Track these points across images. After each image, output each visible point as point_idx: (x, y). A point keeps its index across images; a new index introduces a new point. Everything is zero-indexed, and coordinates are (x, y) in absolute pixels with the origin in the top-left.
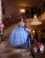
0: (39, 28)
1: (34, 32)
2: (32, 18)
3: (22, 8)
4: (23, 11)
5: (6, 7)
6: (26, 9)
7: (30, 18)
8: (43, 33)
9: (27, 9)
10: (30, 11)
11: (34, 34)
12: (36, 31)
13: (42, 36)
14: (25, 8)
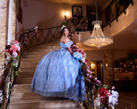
0: (105, 57)
1: (93, 65)
2: (88, 30)
3: (65, 6)
4: (67, 14)
5: (26, 5)
6: (75, 9)
7: (85, 31)
8: (115, 69)
9: (78, 9)
10: (85, 14)
11: (93, 70)
12: (97, 63)
13: (113, 75)
14: (73, 6)
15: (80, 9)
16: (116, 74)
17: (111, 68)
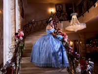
0: (80, 37)
2: (67, 20)
3: (51, 5)
4: (52, 10)
7: (65, 20)
8: (87, 45)
9: (59, 7)
10: (64, 9)
13: (85, 49)
14: (56, 5)
15: (61, 6)
16: (88, 49)
17: (84, 45)
